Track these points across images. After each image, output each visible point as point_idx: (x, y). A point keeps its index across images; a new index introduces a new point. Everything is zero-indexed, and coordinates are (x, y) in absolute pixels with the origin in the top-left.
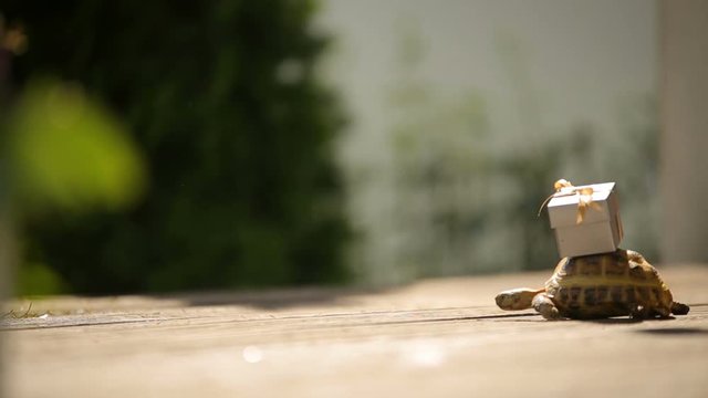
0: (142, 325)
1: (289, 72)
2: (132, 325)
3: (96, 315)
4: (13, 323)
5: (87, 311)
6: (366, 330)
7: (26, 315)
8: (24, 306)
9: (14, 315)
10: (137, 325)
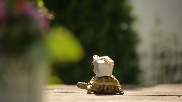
0: (81, 93)
1: (124, 26)
2: (79, 93)
3: (69, 90)
4: (48, 91)
5: (67, 89)
6: (142, 97)
7: (51, 89)
8: (50, 87)
9: (48, 89)
10: (80, 93)
